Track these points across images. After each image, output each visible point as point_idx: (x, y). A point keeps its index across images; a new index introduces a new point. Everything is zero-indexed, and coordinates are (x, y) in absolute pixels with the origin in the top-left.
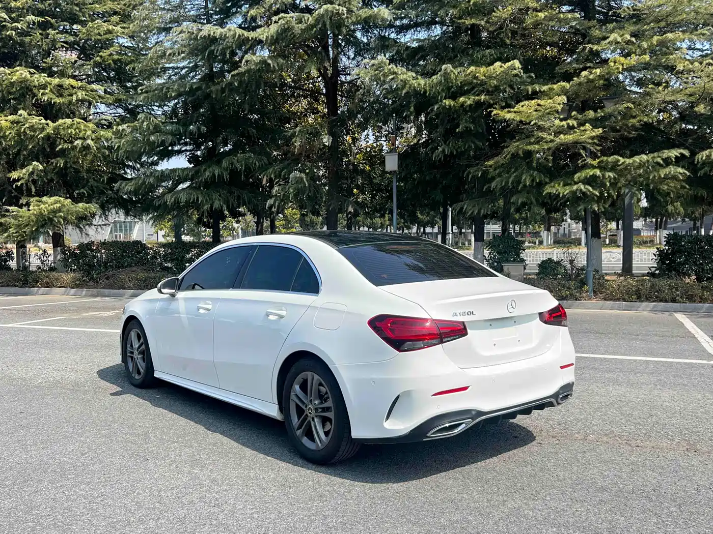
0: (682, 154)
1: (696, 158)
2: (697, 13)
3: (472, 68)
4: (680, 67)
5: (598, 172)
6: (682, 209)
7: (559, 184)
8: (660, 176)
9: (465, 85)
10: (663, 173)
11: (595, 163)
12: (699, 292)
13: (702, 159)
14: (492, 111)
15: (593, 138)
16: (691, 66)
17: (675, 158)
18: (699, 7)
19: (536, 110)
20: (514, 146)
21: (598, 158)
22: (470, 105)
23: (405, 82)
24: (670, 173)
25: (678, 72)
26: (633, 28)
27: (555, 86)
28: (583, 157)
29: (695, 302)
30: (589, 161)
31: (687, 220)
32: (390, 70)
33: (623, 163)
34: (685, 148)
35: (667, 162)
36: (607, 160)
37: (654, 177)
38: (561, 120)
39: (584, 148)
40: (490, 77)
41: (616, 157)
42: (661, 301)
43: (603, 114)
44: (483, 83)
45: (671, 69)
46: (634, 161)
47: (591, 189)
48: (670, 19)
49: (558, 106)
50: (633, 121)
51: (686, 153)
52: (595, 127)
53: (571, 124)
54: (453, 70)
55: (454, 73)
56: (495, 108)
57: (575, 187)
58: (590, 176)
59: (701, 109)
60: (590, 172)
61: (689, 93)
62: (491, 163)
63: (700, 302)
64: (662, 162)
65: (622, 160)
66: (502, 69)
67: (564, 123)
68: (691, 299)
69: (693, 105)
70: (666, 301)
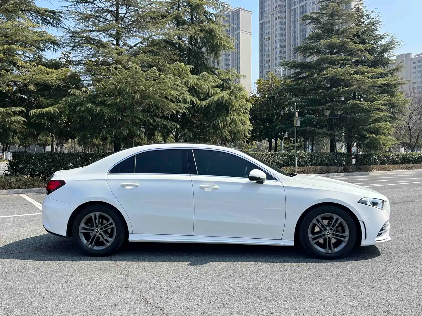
0: (22, 110)
1: (30, 113)
2: (27, 38)
4: (19, 64)
6: (18, 140)
8: (11, 121)
10: (13, 119)
12: (32, 182)
13: (32, 113)
16: (25, 64)
17: (19, 112)
18: (28, 35)
24: (17, 119)
25: (18, 66)
29: (30, 187)
31: (21, 147)
34: (24, 107)
35: (15, 113)
37: (8, 120)
42: (12, 188)
45: (14, 64)
48: (13, 37)
51: (24, 110)
59: (31, 87)
61: (24, 78)
63: (33, 188)
64: (11, 113)
68: (28, 186)
69: (26, 85)
70: (15, 188)
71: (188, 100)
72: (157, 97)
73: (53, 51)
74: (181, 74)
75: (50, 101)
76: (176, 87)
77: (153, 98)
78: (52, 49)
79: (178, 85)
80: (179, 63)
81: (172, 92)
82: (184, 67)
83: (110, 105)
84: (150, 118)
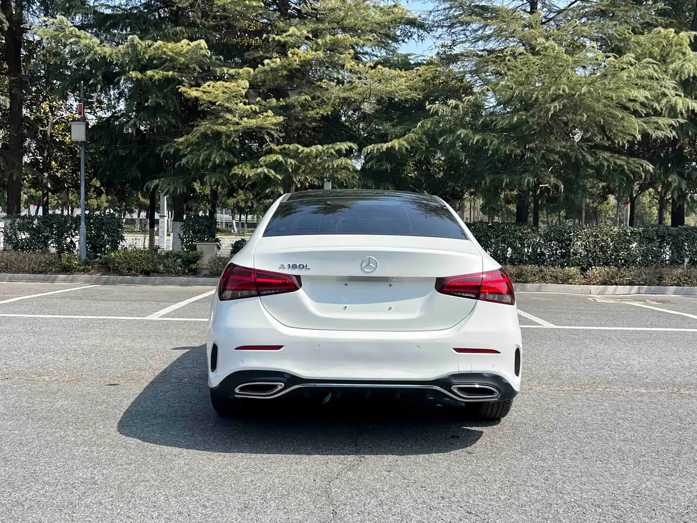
0: (350, 147)
1: (363, 152)
3: (160, 42)
4: (347, 66)
5: (280, 158)
7: (246, 166)
8: (333, 166)
9: (154, 58)
10: (337, 162)
11: (277, 148)
13: (367, 152)
14: (180, 88)
15: (275, 125)
16: (357, 67)
17: (345, 151)
19: (223, 92)
20: (204, 126)
21: (282, 144)
22: (159, 80)
23: (89, 49)
24: (341, 163)
26: (312, 26)
27: (241, 71)
28: (267, 142)
30: (273, 146)
32: (72, 32)
33: (302, 151)
34: (353, 142)
35: (339, 153)
36: (289, 148)
37: (329, 165)
38: (245, 104)
39: (269, 134)
40: (179, 54)
41: (297, 145)
43: (284, 104)
44: (172, 60)
46: (311, 151)
47: (273, 172)
49: (243, 90)
50: (311, 113)
51: (354, 146)
52: (276, 114)
53: (254, 109)
54: (140, 41)
55: (141, 45)
56: (184, 86)
57: (260, 170)
58: (273, 161)
60: (273, 157)
61: (358, 92)
62: (181, 140)
64: (334, 153)
65: (301, 148)
66: (189, 47)
67: (248, 107)
71: (680, 107)
72: (599, 107)
73: (417, 40)
74: (667, 55)
75: (399, 129)
76: (646, 82)
77: (589, 109)
78: (415, 36)
79: (651, 78)
80: (662, 30)
81: (635, 93)
82: (674, 37)
83: (503, 130)
84: (588, 153)
